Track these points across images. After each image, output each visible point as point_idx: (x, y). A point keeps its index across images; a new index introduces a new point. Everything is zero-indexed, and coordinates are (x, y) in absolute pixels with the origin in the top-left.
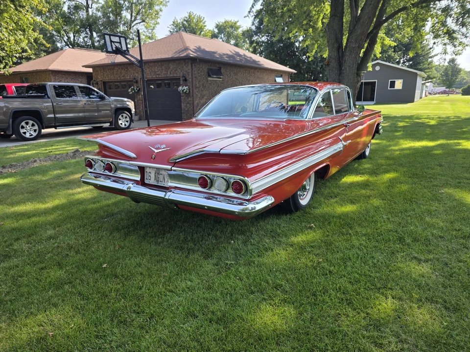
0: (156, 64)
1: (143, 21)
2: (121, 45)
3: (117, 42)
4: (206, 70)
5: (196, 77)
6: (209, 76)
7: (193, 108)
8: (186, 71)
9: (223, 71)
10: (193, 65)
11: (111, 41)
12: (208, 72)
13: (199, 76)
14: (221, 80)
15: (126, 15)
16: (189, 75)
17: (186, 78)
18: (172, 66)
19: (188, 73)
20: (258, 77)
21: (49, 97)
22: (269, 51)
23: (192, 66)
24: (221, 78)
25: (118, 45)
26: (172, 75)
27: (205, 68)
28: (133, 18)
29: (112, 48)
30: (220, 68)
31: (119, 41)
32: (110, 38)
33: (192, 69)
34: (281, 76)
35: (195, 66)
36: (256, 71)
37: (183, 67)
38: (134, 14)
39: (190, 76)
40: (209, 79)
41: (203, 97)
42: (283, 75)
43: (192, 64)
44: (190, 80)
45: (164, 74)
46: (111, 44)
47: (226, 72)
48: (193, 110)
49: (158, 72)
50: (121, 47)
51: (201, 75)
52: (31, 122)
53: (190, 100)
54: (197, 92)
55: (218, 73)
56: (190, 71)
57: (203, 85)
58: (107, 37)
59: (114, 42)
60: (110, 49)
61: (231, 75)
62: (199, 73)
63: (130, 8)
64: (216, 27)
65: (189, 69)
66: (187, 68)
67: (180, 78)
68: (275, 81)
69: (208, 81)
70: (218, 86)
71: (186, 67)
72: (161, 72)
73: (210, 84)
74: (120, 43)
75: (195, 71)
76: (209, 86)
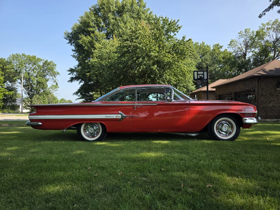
0: (240, 82)
4: (275, 83)
6: (278, 87)
10: (259, 81)
11: (198, 74)
12: (277, 85)
16: (256, 87)
17: (254, 90)
18: (248, 83)
19: (256, 86)
25: (201, 75)
26: (247, 89)
28: (276, 56)
35: (261, 81)
40: (278, 89)
41: (270, 102)
44: (257, 90)
45: (244, 88)
51: (269, 87)
57: (270, 93)
58: (196, 73)
59: (199, 74)
60: (196, 78)
65: (256, 84)
67: (251, 90)
71: (255, 82)
72: (242, 87)
73: (279, 93)
74: (203, 74)
75: (261, 85)
76: (278, 95)
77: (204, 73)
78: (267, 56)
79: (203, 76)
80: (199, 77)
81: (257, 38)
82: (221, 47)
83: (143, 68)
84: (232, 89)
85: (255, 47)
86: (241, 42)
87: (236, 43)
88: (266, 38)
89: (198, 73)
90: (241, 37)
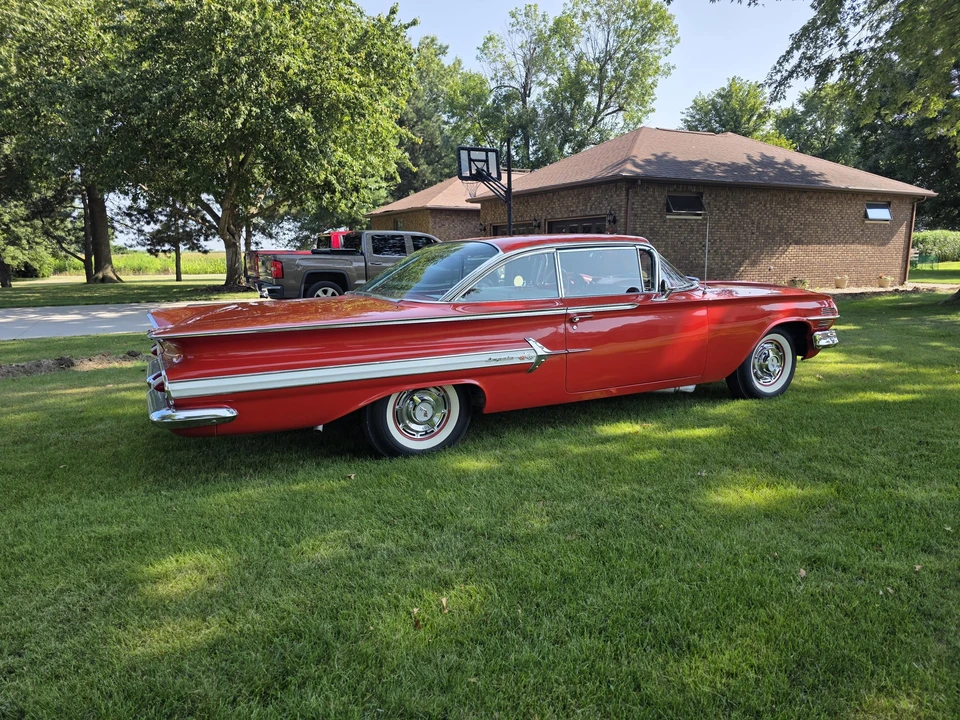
0: (570, 191)
1: (621, 109)
2: (488, 165)
3: (482, 161)
4: (662, 200)
5: (635, 215)
6: (669, 211)
9: (705, 200)
10: (630, 191)
11: (471, 160)
12: (667, 204)
13: (644, 212)
14: (700, 218)
15: (592, 100)
16: (620, 211)
17: (616, 217)
18: (594, 195)
19: (621, 206)
20: (810, 209)
21: (362, 254)
22: (894, 146)
23: (627, 195)
24: (700, 214)
25: (480, 165)
26: (593, 213)
27: (661, 197)
28: (602, 107)
29: (471, 171)
30: (701, 194)
31: (484, 158)
32: (469, 155)
33: (628, 199)
34: (887, 206)
35: (634, 193)
36: (805, 196)
37: (612, 196)
38: (605, 98)
39: (623, 213)
40: (668, 217)
42: (896, 201)
43: (627, 190)
44: (622, 220)
45: (581, 210)
46: (470, 164)
47: (716, 201)
49: (571, 206)
50: (488, 168)
51: (649, 210)
52: (331, 291)
55: (694, 204)
56: (624, 203)
57: (651, 229)
58: (464, 154)
59: (474, 161)
60: (467, 174)
61: (728, 207)
62: (644, 207)
63: (599, 88)
64: (800, 101)
65: (621, 200)
66: (619, 198)
67: (605, 218)
68: (866, 216)
69: (664, 222)
70: (692, 231)
71: (618, 196)
72: (577, 207)
73: (670, 227)
74: (486, 161)
75: (633, 204)
76: (667, 232)
77: (487, 156)
78: (579, 102)
79: (485, 168)
80: (474, 172)
81: (554, 40)
82: (443, 50)
83: (249, 115)
84: (542, 209)
85: (551, 71)
86: (514, 48)
87: (500, 46)
88: (581, 46)
89: (472, 157)
90: (515, 28)
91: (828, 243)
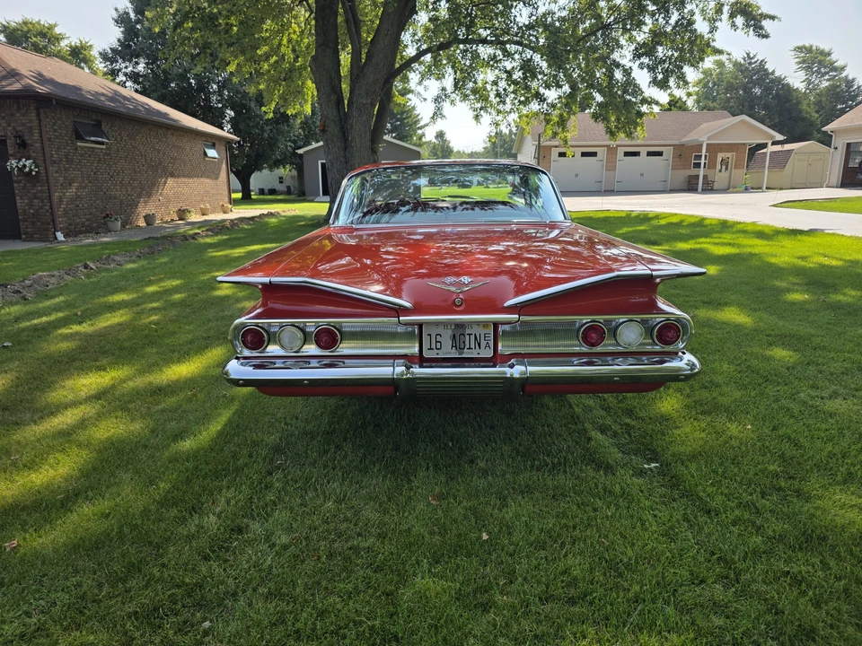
4: (69, 124)
5: (50, 140)
6: (80, 138)
7: (51, 208)
8: (23, 125)
9: (105, 127)
10: (41, 111)
13: (57, 136)
14: (104, 147)
16: (31, 134)
17: (23, 141)
19: (31, 129)
20: (174, 145)
23: (38, 115)
24: (102, 143)
27: (67, 120)
30: (100, 122)
33: (40, 121)
34: (214, 146)
35: (45, 114)
36: (169, 132)
37: (12, 115)
39: (36, 137)
40: (79, 144)
41: (70, 184)
42: (217, 143)
43: (37, 109)
44: (38, 145)
47: (112, 131)
48: (52, 213)
51: (61, 135)
53: (42, 191)
54: (57, 172)
55: (97, 129)
56: (35, 123)
57: (67, 156)
61: (122, 138)
62: (55, 131)
65: (30, 121)
66: (26, 118)
67: (5, 141)
68: (205, 154)
69: (76, 149)
70: (100, 160)
71: (24, 115)
73: (82, 155)
91: (189, 176)
